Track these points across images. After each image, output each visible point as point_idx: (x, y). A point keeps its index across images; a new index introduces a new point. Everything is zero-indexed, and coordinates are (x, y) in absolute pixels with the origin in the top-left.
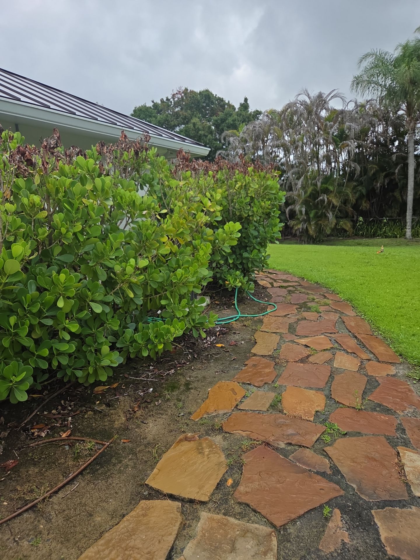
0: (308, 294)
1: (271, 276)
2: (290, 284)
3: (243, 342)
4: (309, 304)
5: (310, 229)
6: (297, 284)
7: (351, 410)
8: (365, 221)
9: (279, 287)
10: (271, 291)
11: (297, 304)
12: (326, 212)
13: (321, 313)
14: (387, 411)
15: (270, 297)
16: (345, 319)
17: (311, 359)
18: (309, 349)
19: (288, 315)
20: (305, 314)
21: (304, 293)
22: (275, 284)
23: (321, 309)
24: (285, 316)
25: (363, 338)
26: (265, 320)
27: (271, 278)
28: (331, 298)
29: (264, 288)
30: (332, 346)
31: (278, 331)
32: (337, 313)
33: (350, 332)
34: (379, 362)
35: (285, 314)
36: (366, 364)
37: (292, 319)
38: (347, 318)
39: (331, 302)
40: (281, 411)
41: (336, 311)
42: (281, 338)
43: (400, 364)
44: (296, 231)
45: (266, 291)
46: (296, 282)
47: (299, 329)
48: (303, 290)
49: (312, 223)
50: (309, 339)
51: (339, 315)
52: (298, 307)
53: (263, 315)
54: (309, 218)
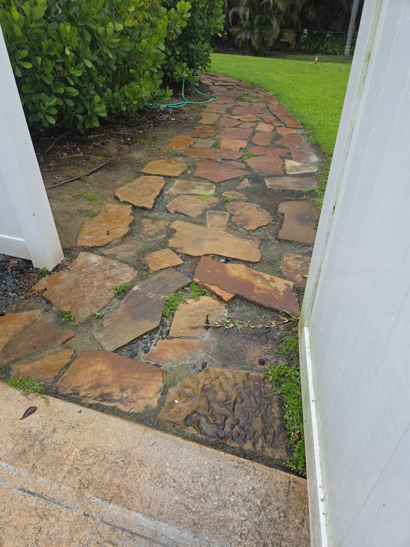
0: (244, 91)
1: (213, 78)
2: (229, 84)
3: (191, 118)
4: (244, 98)
5: (253, 39)
6: (235, 84)
7: (263, 147)
8: (309, 33)
9: (220, 86)
10: (213, 88)
11: (234, 97)
12: (271, 18)
13: (252, 102)
14: (284, 147)
15: (212, 92)
16: (269, 106)
17: (241, 126)
18: (240, 121)
19: (227, 103)
20: (240, 103)
21: (241, 90)
22: (216, 83)
23: (253, 100)
24: (224, 104)
25: (279, 116)
26: (208, 106)
27: (213, 80)
28: (262, 94)
29: (206, 86)
30: (257, 119)
31: (218, 112)
32: (264, 103)
33: (272, 113)
34: (287, 127)
35: (224, 103)
36: (278, 128)
37: (229, 106)
38: (272, 106)
39: (261, 96)
40: (219, 148)
41: (264, 102)
42: (220, 116)
43: (300, 129)
44: (239, 40)
45: (208, 88)
46: (235, 83)
47: (234, 111)
48: (240, 88)
49: (255, 32)
50: (241, 117)
51: (266, 104)
52: (235, 99)
53: (206, 103)
54: (252, 24)
